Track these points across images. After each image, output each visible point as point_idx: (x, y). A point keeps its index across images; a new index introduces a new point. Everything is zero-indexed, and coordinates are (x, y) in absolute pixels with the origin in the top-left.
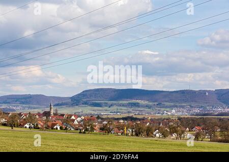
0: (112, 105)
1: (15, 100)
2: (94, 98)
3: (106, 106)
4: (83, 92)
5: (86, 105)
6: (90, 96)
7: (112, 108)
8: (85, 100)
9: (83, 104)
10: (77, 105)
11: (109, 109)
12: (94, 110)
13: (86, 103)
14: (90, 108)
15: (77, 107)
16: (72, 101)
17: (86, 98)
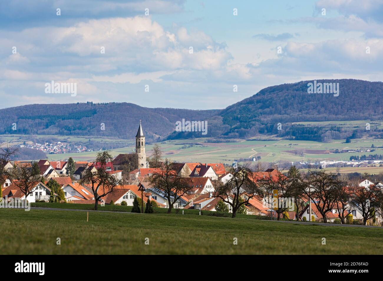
0: (354, 135)
1: (45, 121)
2: (296, 114)
3: (337, 138)
4: (263, 92)
5: (273, 137)
6: (286, 106)
7: (355, 145)
8: (267, 119)
9: (261, 132)
10: (242, 135)
11: (347, 147)
12: (296, 153)
13: (271, 130)
14: (284, 143)
15: (243, 141)
16: (225, 121)
17: (271, 113)
